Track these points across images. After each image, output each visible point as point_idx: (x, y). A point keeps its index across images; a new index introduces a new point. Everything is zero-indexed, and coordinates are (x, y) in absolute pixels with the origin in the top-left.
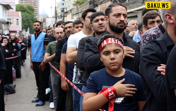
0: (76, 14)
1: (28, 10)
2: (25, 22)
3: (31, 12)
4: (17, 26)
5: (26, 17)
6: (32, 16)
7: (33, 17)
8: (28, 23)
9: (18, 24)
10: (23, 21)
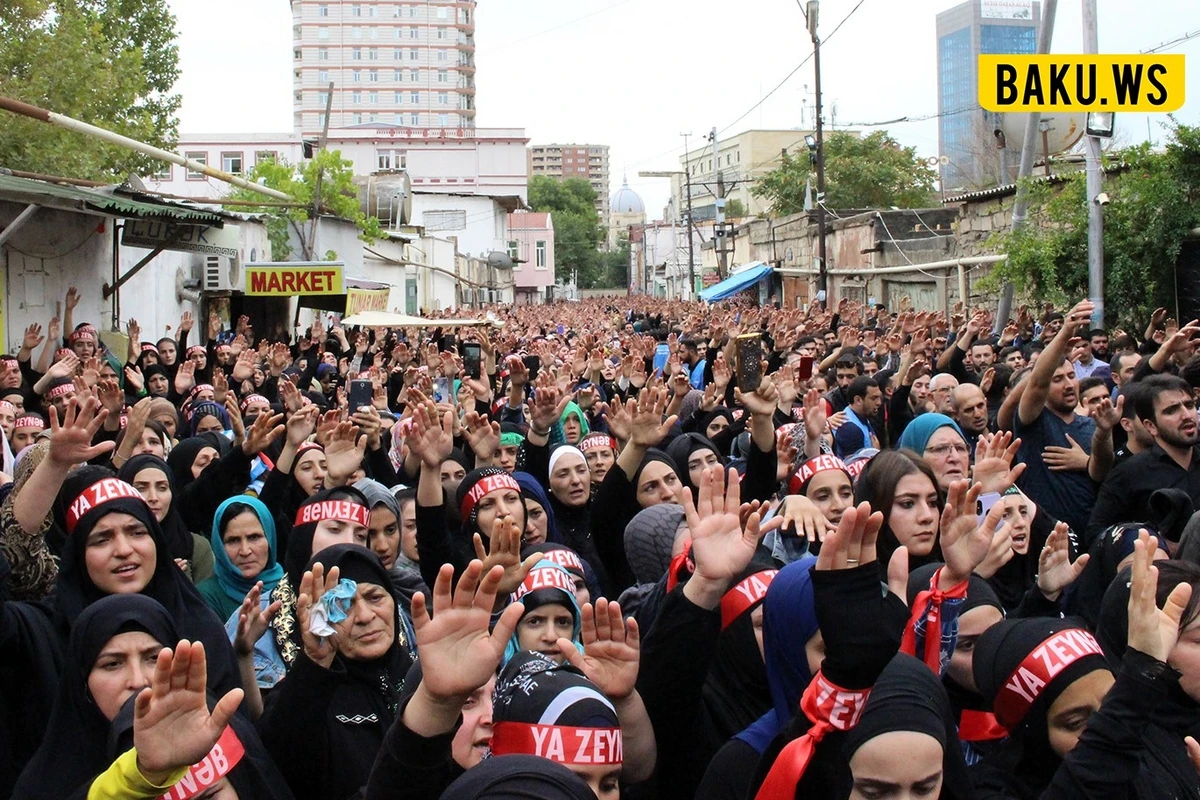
0: (767, 243)
1: (574, 200)
2: (564, 248)
3: (583, 205)
4: (541, 268)
5: (570, 228)
6: (590, 220)
7: (591, 227)
8: (576, 251)
9: (541, 260)
10: (559, 247)
